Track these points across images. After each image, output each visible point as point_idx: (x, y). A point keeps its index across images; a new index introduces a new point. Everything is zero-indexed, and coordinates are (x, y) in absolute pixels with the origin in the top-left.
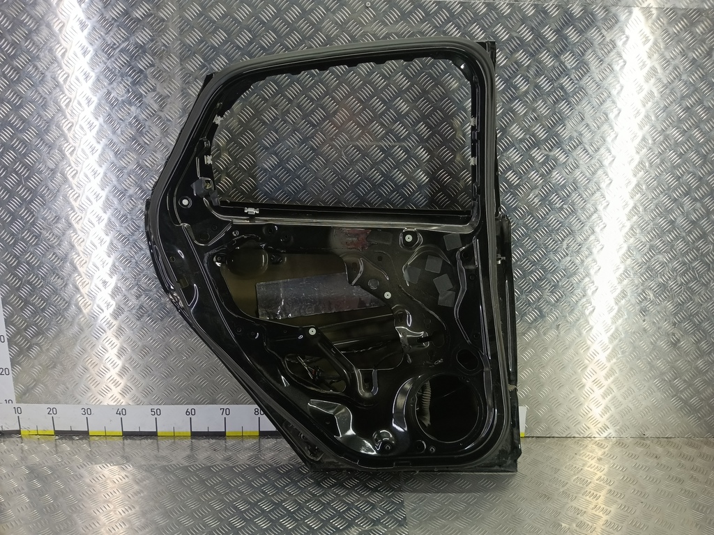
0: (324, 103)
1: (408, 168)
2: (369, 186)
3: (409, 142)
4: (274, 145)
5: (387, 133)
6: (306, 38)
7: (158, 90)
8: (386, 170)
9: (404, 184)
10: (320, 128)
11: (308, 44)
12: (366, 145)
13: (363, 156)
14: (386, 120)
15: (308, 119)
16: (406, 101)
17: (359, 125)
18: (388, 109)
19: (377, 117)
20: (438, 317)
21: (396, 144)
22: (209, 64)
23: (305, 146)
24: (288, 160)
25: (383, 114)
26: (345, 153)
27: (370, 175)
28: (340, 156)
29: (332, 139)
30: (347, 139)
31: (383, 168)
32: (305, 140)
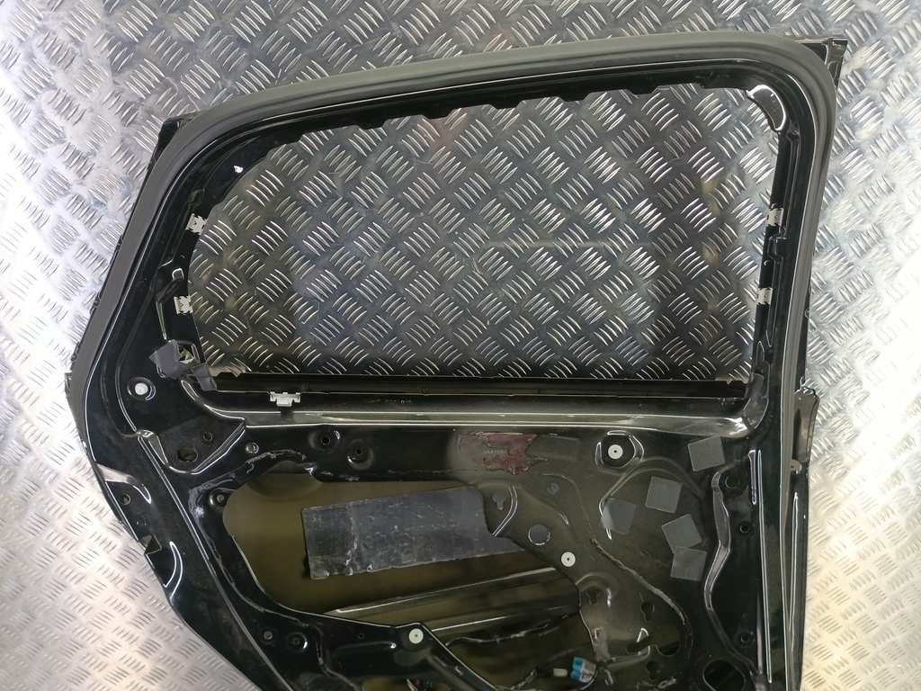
0: (434, 162)
1: (611, 293)
2: (528, 327)
3: (616, 240)
4: (329, 251)
5: (568, 224)
6: (393, 19)
7: (68, 140)
8: (564, 297)
9: (601, 324)
10: (426, 214)
11: (397, 33)
12: (524, 248)
13: (517, 270)
14: (569, 196)
15: (399, 196)
16: (613, 155)
17: (510, 207)
18: (573, 173)
19: (549, 192)
20: (669, 601)
21: (588, 244)
22: (178, 80)
23: (395, 252)
24: (359, 278)
25: (562, 182)
26: (480, 265)
27: (530, 306)
28: (469, 270)
29: (453, 237)
30: (484, 237)
31: (560, 293)
32: (394, 241)
